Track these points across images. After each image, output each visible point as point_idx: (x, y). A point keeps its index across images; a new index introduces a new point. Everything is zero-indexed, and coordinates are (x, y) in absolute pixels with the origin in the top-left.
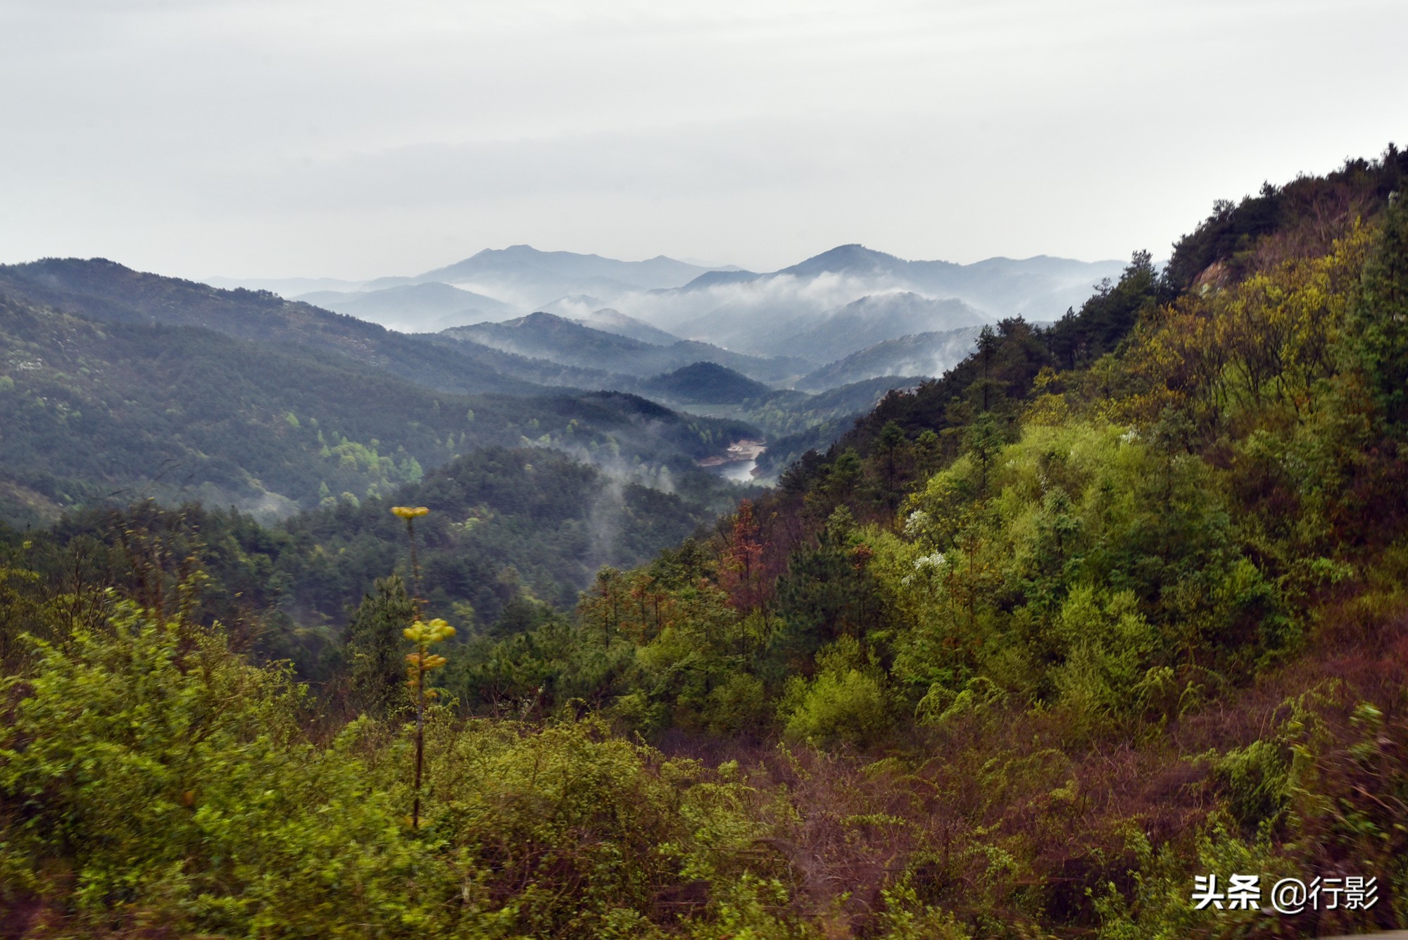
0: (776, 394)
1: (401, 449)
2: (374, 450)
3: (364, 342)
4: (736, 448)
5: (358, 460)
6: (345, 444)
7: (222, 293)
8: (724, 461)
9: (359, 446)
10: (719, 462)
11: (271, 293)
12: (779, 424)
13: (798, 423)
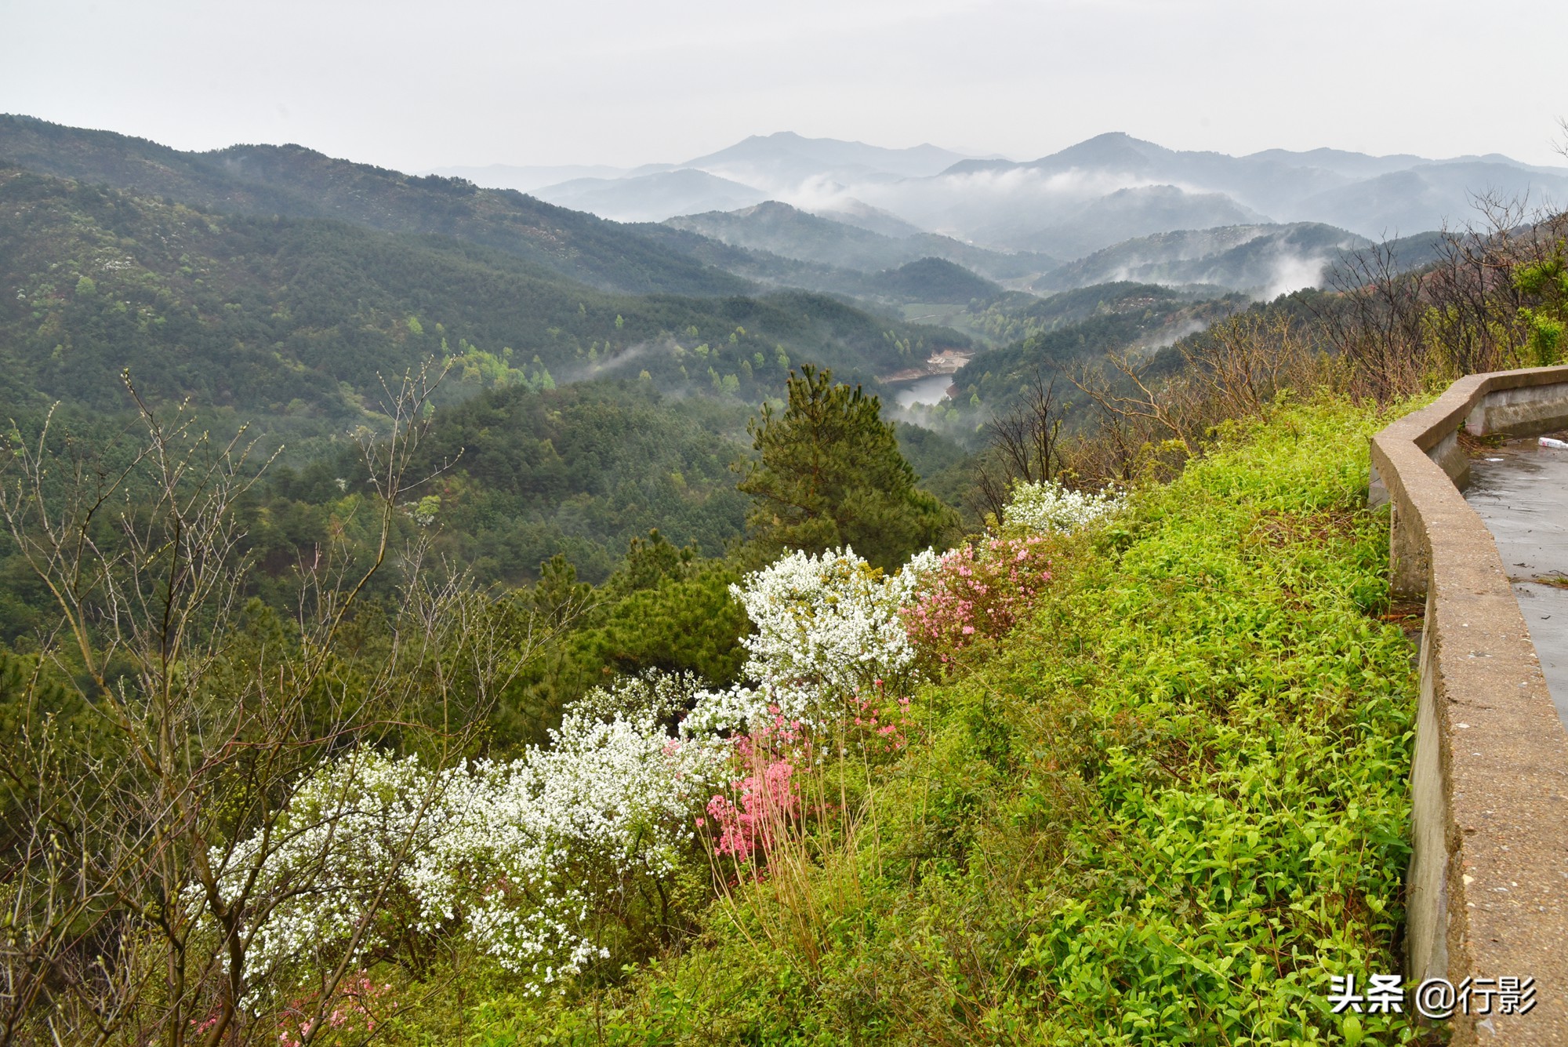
0: (1003, 296)
1: (536, 359)
2: (505, 361)
3: (555, 234)
4: (938, 360)
5: (482, 372)
6: (473, 353)
7: (414, 181)
8: (922, 375)
9: (487, 356)
10: (916, 376)
11: (464, 180)
12: (997, 330)
13: (1017, 331)
